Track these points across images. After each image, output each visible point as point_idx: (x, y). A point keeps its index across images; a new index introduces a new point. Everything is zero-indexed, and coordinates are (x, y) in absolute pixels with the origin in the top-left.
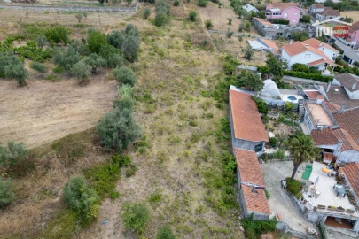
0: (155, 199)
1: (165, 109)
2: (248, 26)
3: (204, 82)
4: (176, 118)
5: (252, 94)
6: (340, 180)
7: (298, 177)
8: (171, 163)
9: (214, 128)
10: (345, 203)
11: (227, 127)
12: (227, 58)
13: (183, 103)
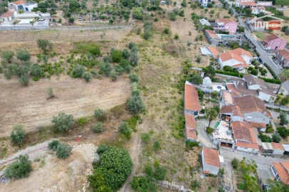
0: (152, 132)
1: (153, 94)
2: (201, 37)
3: (172, 79)
4: (158, 98)
5: (196, 86)
6: (230, 128)
7: (212, 126)
8: (157, 119)
9: (176, 104)
10: (230, 137)
11: (183, 104)
12: (186, 63)
13: (161, 91)
